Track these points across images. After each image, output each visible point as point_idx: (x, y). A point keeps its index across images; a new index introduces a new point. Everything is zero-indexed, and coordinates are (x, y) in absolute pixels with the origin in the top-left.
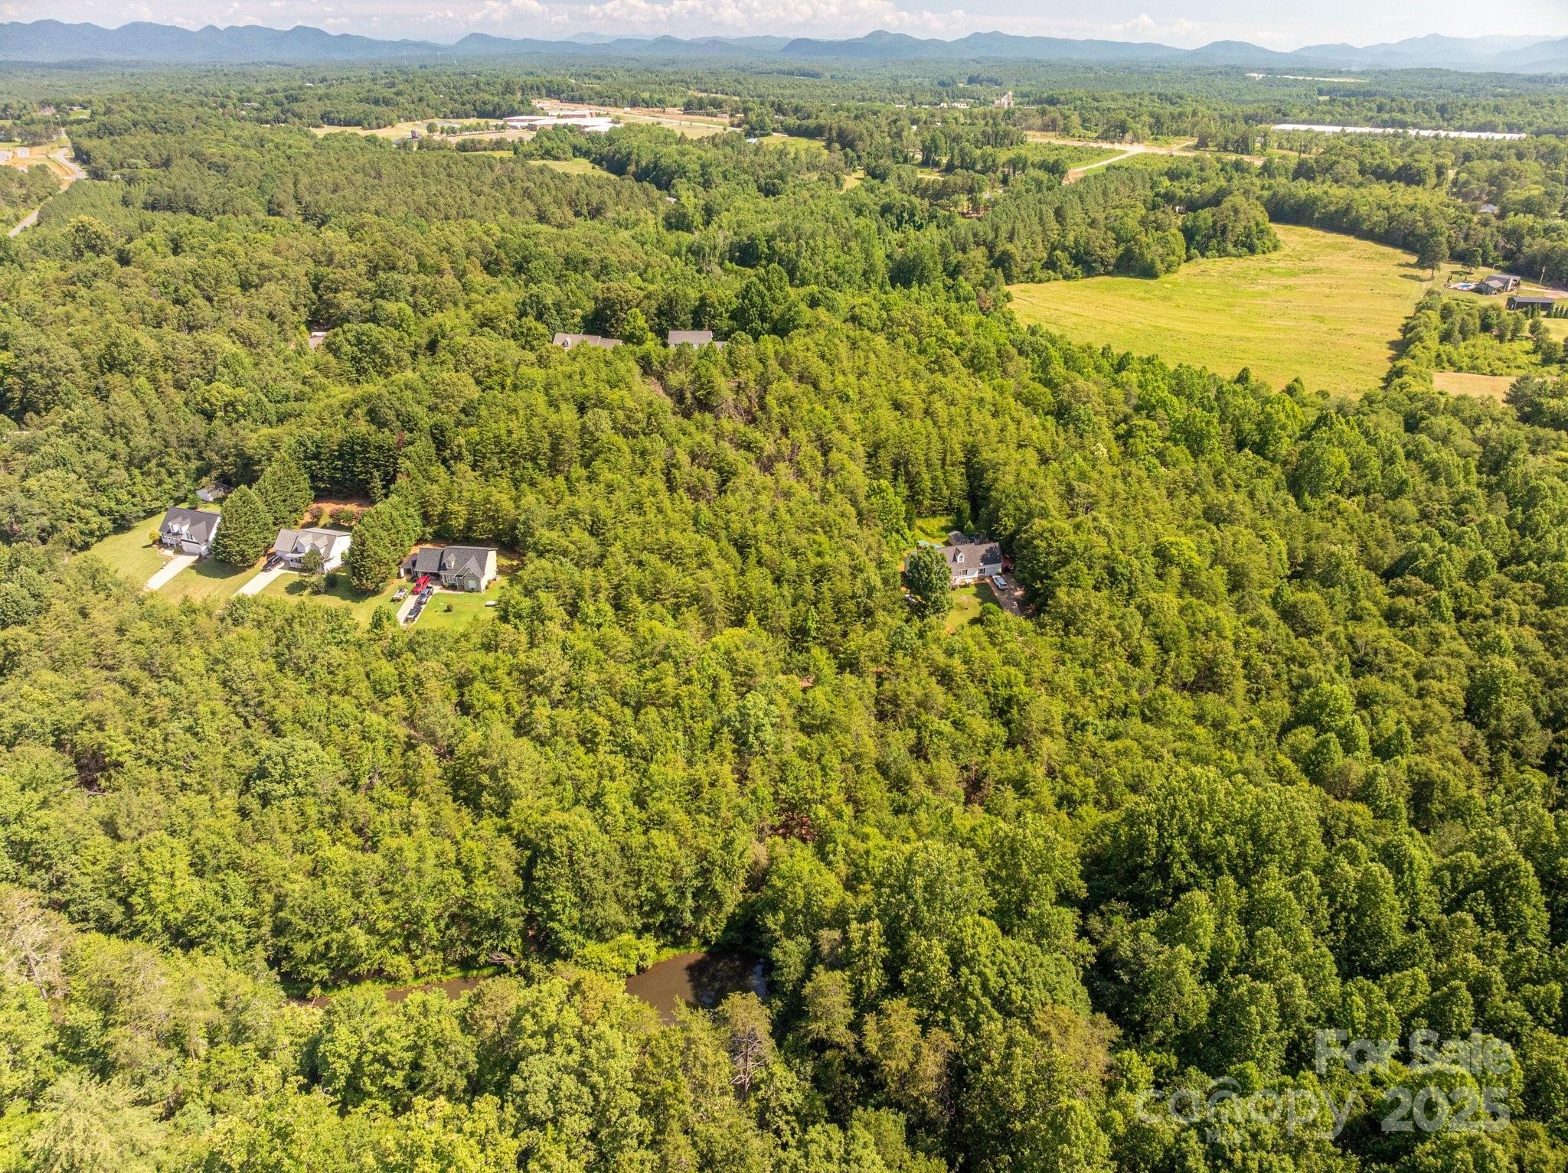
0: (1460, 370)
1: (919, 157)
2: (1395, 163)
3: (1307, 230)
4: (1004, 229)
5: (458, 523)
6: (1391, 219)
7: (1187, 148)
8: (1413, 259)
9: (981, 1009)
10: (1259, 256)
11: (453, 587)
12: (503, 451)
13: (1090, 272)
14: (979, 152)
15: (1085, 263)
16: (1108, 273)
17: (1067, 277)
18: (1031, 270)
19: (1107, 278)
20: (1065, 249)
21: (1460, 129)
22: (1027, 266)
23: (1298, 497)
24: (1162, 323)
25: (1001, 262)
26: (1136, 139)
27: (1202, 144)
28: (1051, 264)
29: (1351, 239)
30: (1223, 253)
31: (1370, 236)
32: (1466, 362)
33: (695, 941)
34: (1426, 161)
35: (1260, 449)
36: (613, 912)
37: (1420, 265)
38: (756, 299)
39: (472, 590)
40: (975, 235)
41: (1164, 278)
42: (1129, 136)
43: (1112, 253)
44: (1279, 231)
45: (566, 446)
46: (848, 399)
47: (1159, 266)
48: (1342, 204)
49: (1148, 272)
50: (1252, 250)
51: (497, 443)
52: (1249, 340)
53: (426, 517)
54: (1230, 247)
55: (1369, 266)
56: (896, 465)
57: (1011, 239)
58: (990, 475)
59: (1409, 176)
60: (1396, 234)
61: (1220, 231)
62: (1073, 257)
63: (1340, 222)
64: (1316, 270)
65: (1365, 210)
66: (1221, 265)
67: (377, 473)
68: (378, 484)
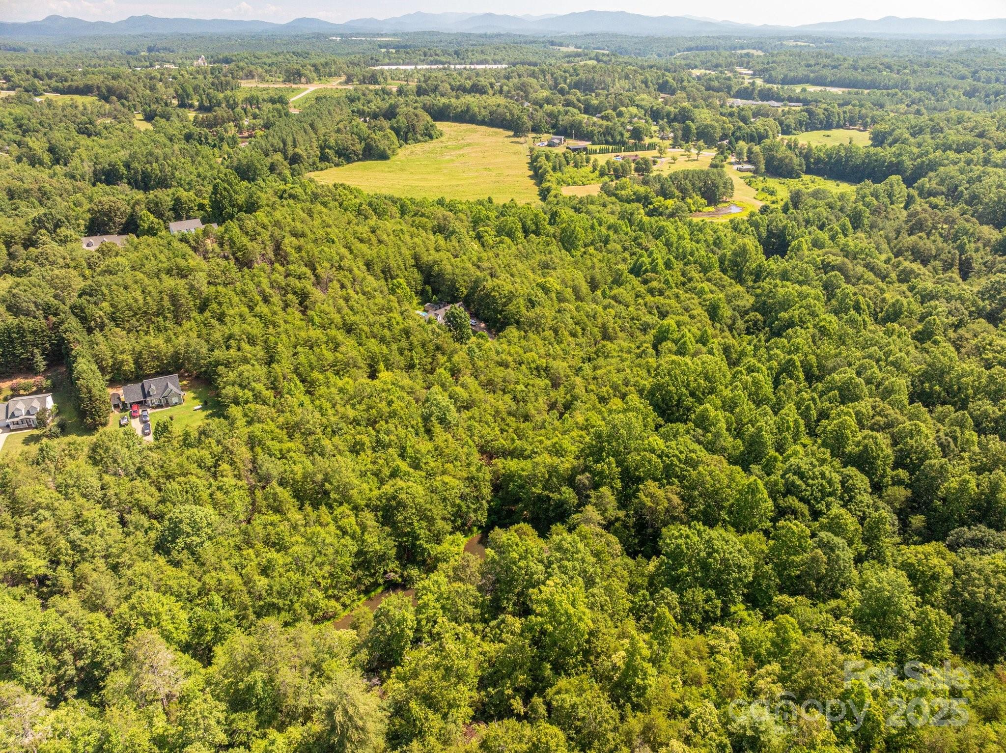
0: (569, 185)
1: (175, 102)
2: (468, 84)
3: (449, 123)
4: (289, 140)
5: (129, 366)
6: (491, 113)
7: (341, 84)
8: (511, 133)
9: (682, 469)
10: (435, 141)
11: (159, 406)
12: (136, 314)
13: (349, 160)
14: (221, 95)
15: (345, 156)
16: (359, 160)
17: (337, 165)
18: (314, 163)
19: (360, 163)
20: (330, 148)
21: (471, 64)
22: (311, 161)
23: (569, 251)
24: (410, 183)
25: (294, 160)
26: (309, 81)
27: (349, 81)
28: (324, 158)
29: (474, 126)
30: (417, 141)
31: (482, 123)
32: (570, 181)
33: (475, 529)
34: (483, 82)
35: (537, 233)
36: (440, 524)
37: (515, 136)
38: (225, 193)
39: (176, 404)
40: (272, 145)
41: (393, 158)
42: (303, 80)
43: (359, 147)
44: (440, 126)
45: (183, 301)
46: (333, 242)
47: (389, 152)
48: (464, 108)
49: (383, 156)
50: (431, 137)
51: (130, 309)
52: (462, 185)
53: (102, 369)
54: (419, 137)
55: (494, 139)
56: (383, 272)
57: (295, 146)
58: (436, 268)
59: (477, 89)
60: (496, 121)
61: (412, 128)
62: (337, 152)
63: (465, 117)
64: (469, 145)
65: (476, 109)
66: (418, 148)
67: (37, 351)
68: (39, 358)
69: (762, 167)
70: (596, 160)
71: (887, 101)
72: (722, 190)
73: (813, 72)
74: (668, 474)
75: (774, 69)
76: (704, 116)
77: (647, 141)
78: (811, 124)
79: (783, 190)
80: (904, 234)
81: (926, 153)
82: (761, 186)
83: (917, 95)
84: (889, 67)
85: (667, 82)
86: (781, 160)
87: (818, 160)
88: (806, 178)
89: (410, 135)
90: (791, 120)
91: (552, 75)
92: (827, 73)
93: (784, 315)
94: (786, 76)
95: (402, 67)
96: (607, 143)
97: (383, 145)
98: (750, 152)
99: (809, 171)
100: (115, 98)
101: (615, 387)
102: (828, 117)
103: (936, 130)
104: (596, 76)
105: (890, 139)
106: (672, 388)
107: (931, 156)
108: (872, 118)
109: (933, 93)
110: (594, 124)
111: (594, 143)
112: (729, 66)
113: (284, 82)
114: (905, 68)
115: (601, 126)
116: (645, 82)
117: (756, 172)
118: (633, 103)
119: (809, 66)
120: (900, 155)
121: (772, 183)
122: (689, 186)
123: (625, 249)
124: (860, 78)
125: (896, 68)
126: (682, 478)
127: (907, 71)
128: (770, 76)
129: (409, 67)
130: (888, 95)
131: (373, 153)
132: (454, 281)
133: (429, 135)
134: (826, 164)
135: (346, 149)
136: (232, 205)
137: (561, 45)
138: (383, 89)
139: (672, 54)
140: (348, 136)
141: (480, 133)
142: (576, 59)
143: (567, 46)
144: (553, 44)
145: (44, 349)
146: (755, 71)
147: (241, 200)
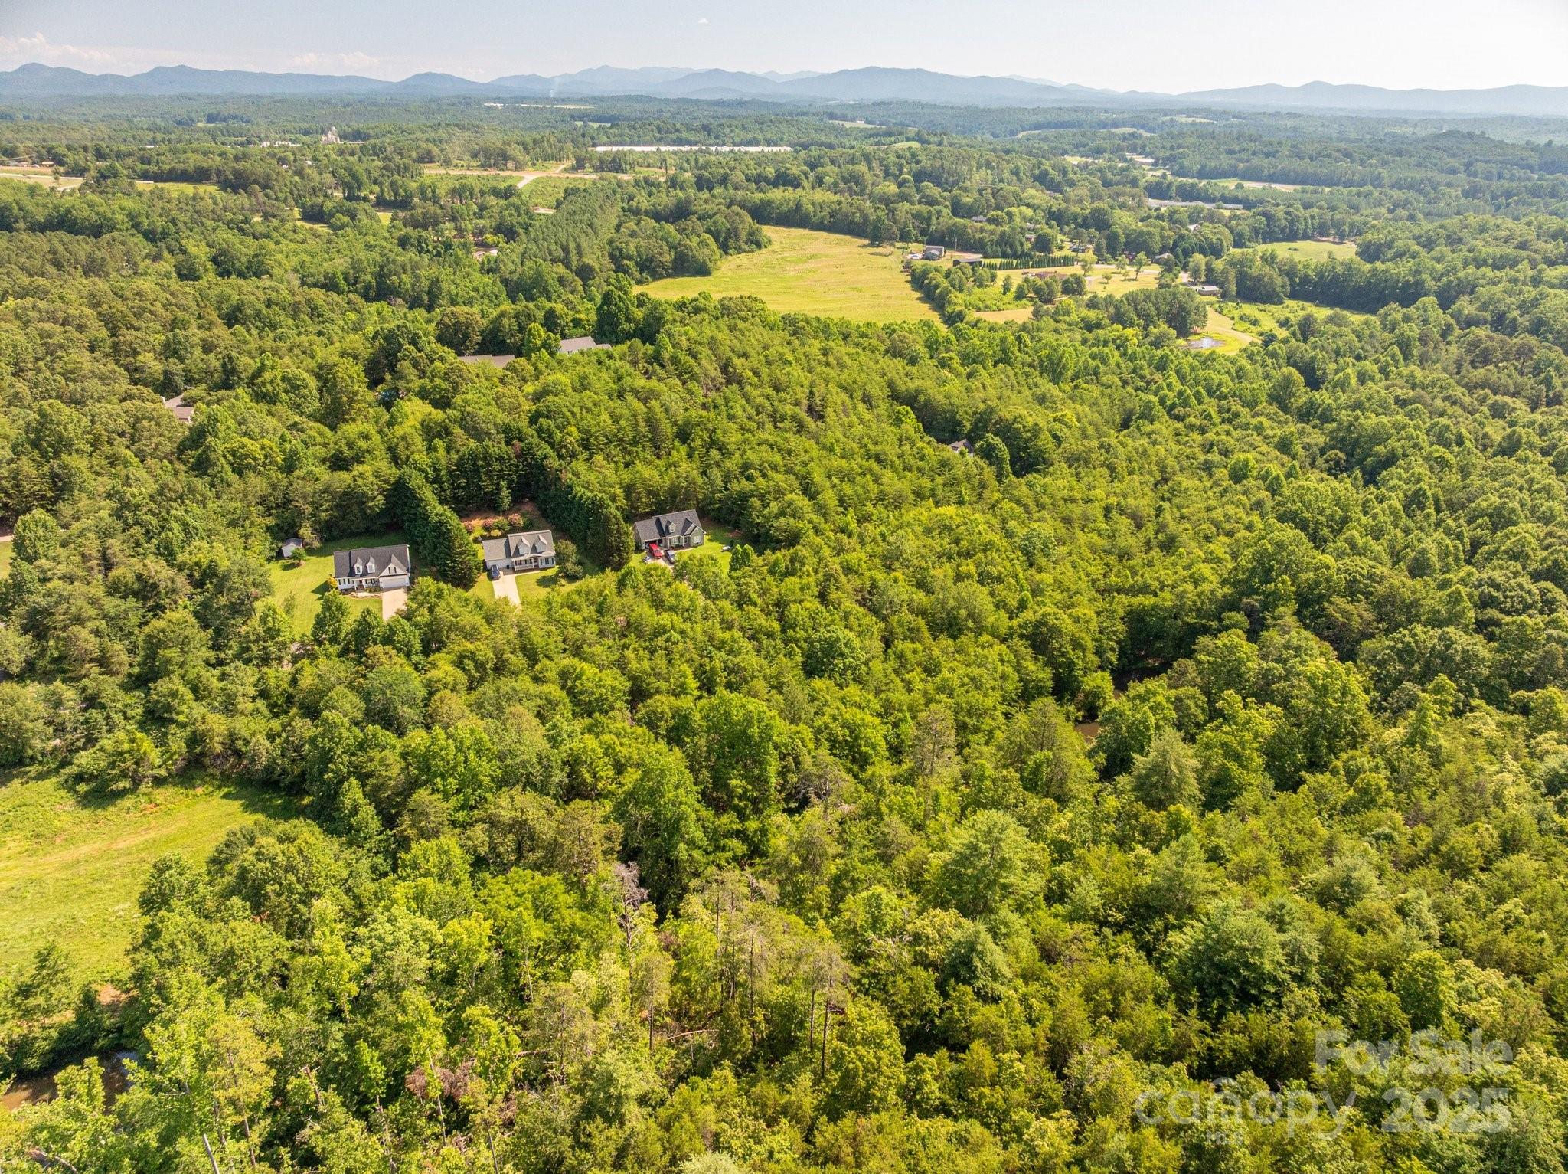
3: (771, 227)
6: (832, 214)
7: (569, 171)
8: (866, 242)
10: (764, 250)
11: (679, 547)
13: (656, 276)
15: (650, 269)
20: (629, 258)
21: (735, 144)
26: (519, 167)
27: (578, 166)
29: (807, 232)
30: (740, 250)
32: (981, 304)
37: (872, 245)
39: (697, 545)
41: (715, 274)
42: (511, 164)
43: (668, 258)
44: (768, 231)
47: (709, 265)
49: (703, 271)
50: (759, 247)
54: (744, 246)
57: (580, 255)
58: (922, 398)
60: (839, 224)
61: (732, 233)
62: (637, 264)
63: (795, 218)
64: (813, 256)
65: (811, 208)
66: (744, 258)
67: (503, 483)
68: (505, 492)
69: (1233, 289)
70: (1008, 278)
71: (1361, 201)
72: (1194, 317)
73: (1241, 161)
74: (1352, 591)
75: (1184, 156)
76: (1125, 220)
77: (1057, 254)
78: (1271, 232)
79: (1268, 317)
80: (1466, 367)
81: (1455, 270)
82: (1236, 313)
83: (1398, 194)
84: (1348, 155)
85: (1046, 173)
86: (1258, 279)
87: (1305, 280)
88: (1292, 304)
89: (731, 243)
90: (1245, 228)
91: (881, 160)
92: (1264, 163)
93: (1380, 449)
94: (1203, 167)
95: (637, 149)
96: (1004, 255)
97: (702, 254)
98: (1209, 269)
99: (1293, 296)
100: (257, 187)
101: (1217, 525)
102: (1292, 223)
103: (1454, 241)
104: (946, 164)
105: (1390, 253)
106: (1307, 515)
107: (1461, 274)
108: (1351, 225)
109: (1419, 191)
110: (982, 230)
111: (986, 256)
112: (1116, 150)
113: (483, 166)
114: (1371, 157)
115: (992, 233)
116: (1015, 172)
117: (1224, 296)
118: (1020, 202)
119: (1231, 152)
120: (1418, 272)
121: (1250, 309)
122: (1153, 311)
123: (1125, 383)
124: (1311, 170)
125: (1356, 156)
126: (1367, 595)
127: (1374, 161)
128: (1182, 167)
129: (647, 149)
130: (1359, 194)
131: (686, 266)
132: (953, 413)
133: (756, 243)
134: (1315, 285)
135: (651, 260)
136: (629, 320)
137: (844, 118)
138: (646, 179)
139: (1013, 133)
140: (653, 242)
141: (821, 241)
142: (888, 140)
143: (854, 120)
144: (832, 116)
145: (510, 482)
146: (1157, 159)
147: (639, 314)
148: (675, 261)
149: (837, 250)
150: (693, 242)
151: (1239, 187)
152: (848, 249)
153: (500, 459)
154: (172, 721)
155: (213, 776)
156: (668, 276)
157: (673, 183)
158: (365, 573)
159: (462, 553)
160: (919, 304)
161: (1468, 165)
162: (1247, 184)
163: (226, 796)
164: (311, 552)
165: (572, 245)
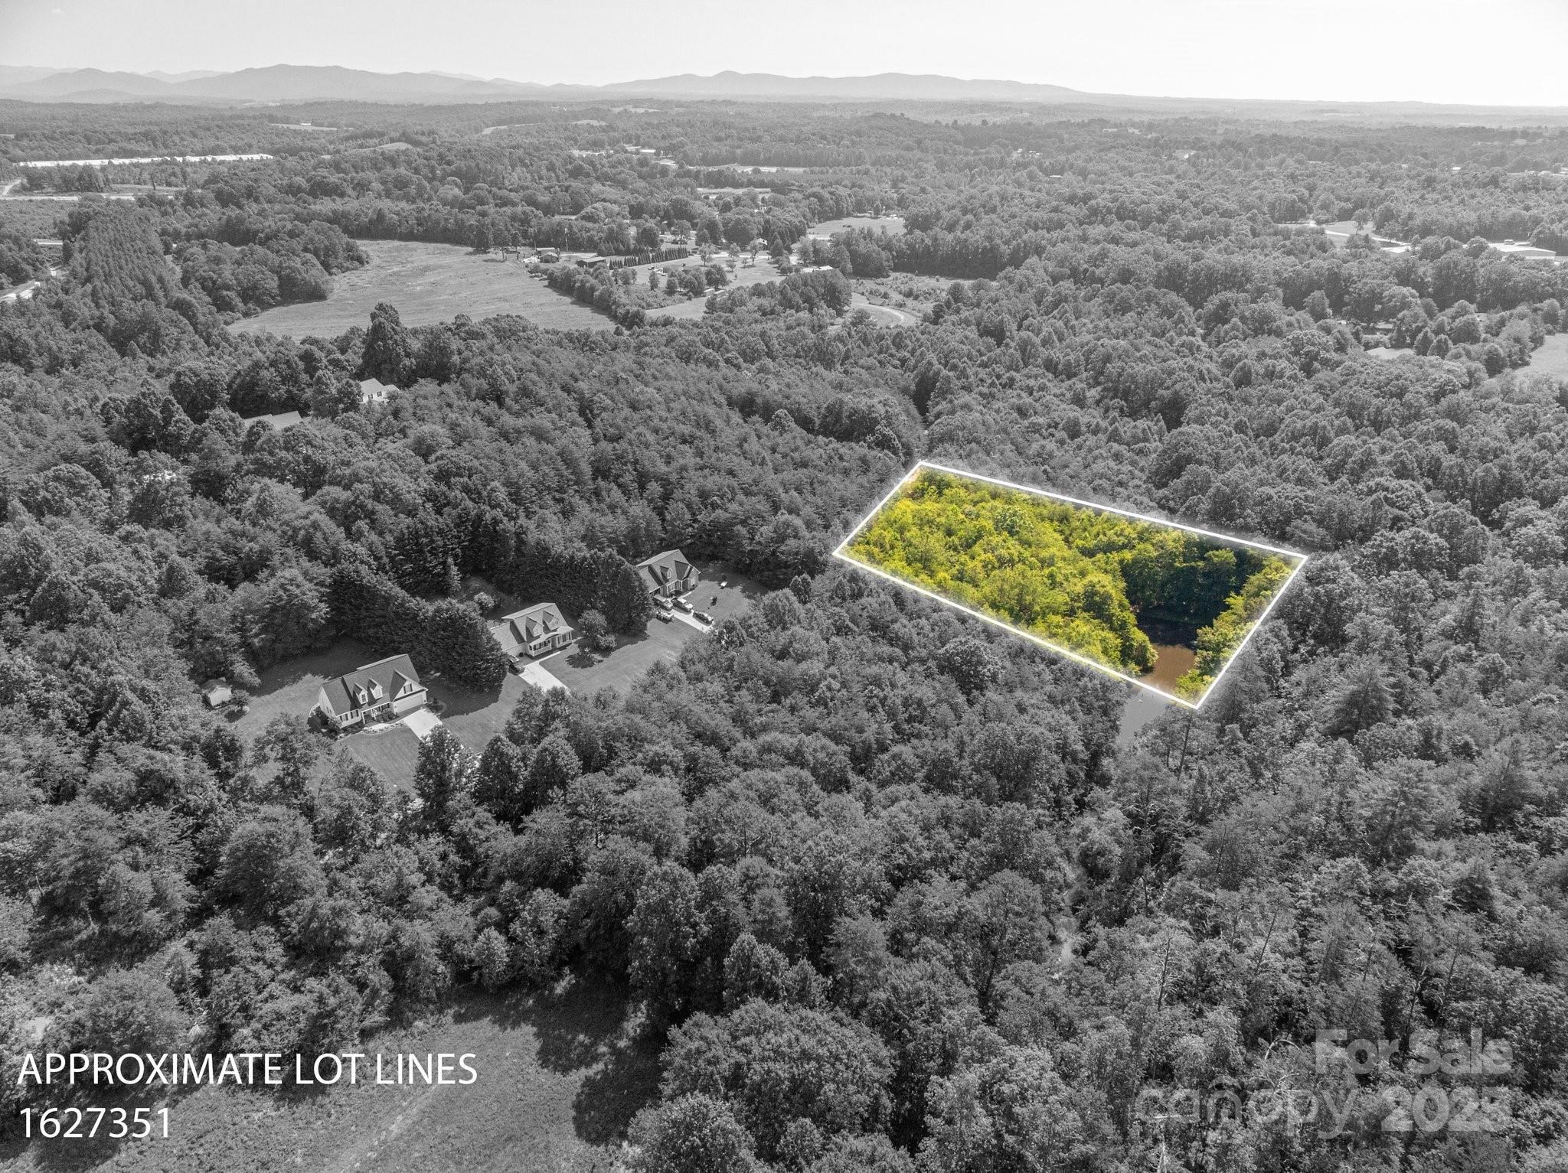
30: (343, 269)
37: (479, 251)
50: (362, 263)
67: (450, 560)
68: (454, 570)
69: (849, 267)
73: (735, 147)
75: (683, 144)
77: (662, 246)
79: (890, 290)
86: (868, 256)
89: (333, 260)
94: (707, 154)
97: (310, 277)
131: (296, 291)
133: (354, 258)
134: (909, 257)
135: (255, 287)
136: (408, 355)
137: (287, 121)
138: (151, 198)
139: (478, 130)
140: (252, 268)
141: (422, 253)
142: (371, 142)
143: (298, 122)
144: (272, 118)
145: (456, 557)
146: (658, 150)
147: (415, 345)
148: (280, 286)
149: (447, 260)
150: (297, 262)
151: (756, 172)
152: (456, 258)
153: (441, 532)
154: (345, 949)
155: (429, 1000)
156: (278, 304)
157: (189, 201)
158: (372, 701)
159: (492, 649)
160: (576, 308)
161: (919, 142)
162: (763, 169)
163: (459, 1019)
164: (253, 691)
165: (153, 279)
